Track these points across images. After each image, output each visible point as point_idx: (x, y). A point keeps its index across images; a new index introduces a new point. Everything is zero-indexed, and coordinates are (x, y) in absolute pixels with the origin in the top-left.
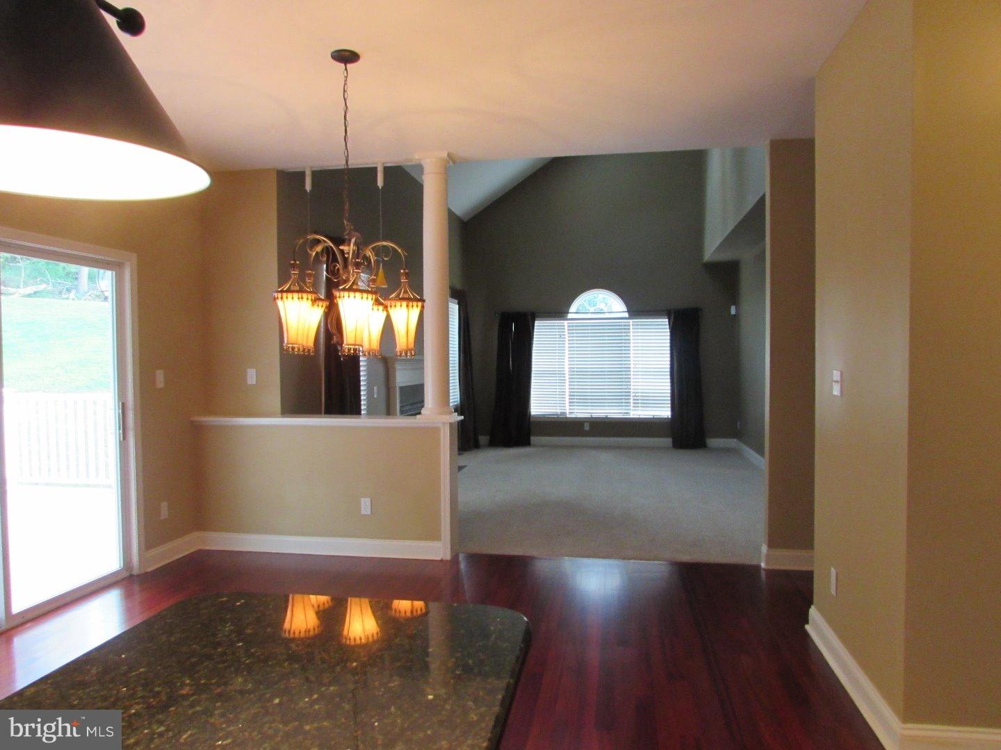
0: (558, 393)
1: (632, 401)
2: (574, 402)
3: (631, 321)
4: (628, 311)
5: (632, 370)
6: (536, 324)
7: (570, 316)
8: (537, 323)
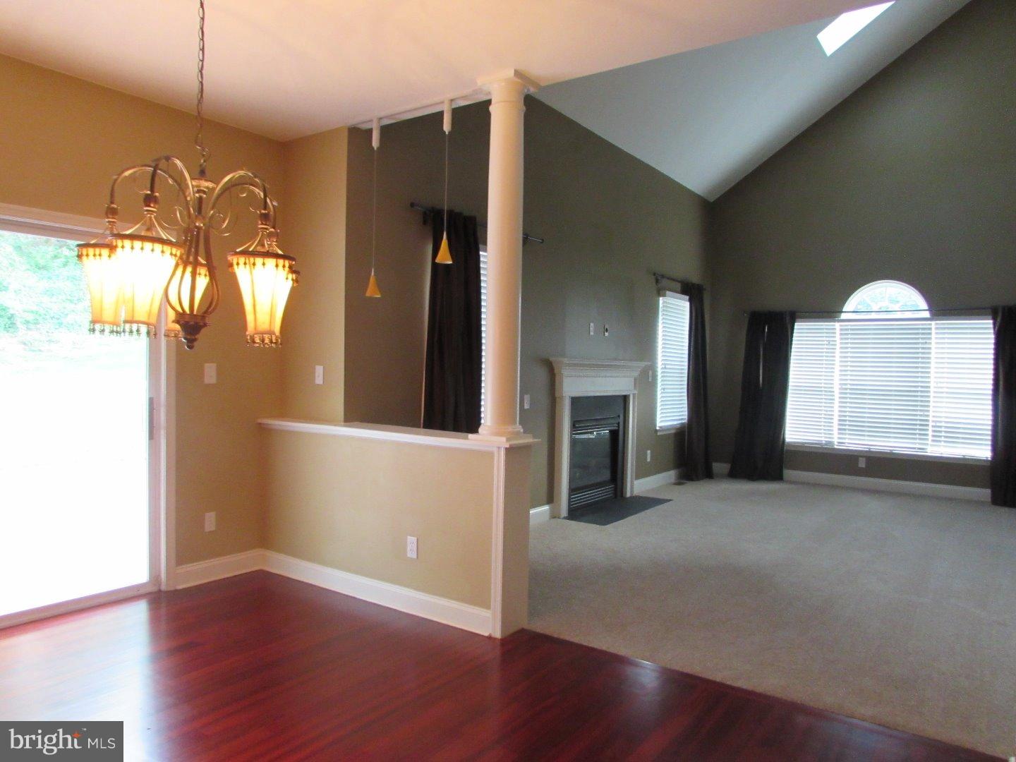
0: (823, 416)
1: (930, 433)
2: (845, 430)
3: (933, 323)
4: (930, 310)
5: (932, 390)
6: (796, 327)
7: (843, 316)
8: (797, 325)
